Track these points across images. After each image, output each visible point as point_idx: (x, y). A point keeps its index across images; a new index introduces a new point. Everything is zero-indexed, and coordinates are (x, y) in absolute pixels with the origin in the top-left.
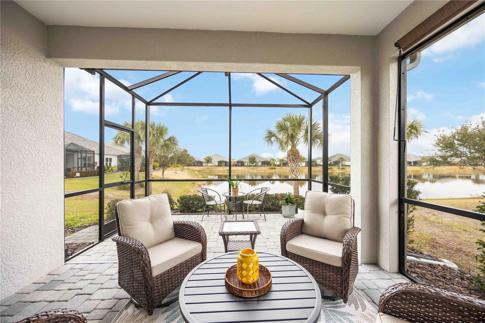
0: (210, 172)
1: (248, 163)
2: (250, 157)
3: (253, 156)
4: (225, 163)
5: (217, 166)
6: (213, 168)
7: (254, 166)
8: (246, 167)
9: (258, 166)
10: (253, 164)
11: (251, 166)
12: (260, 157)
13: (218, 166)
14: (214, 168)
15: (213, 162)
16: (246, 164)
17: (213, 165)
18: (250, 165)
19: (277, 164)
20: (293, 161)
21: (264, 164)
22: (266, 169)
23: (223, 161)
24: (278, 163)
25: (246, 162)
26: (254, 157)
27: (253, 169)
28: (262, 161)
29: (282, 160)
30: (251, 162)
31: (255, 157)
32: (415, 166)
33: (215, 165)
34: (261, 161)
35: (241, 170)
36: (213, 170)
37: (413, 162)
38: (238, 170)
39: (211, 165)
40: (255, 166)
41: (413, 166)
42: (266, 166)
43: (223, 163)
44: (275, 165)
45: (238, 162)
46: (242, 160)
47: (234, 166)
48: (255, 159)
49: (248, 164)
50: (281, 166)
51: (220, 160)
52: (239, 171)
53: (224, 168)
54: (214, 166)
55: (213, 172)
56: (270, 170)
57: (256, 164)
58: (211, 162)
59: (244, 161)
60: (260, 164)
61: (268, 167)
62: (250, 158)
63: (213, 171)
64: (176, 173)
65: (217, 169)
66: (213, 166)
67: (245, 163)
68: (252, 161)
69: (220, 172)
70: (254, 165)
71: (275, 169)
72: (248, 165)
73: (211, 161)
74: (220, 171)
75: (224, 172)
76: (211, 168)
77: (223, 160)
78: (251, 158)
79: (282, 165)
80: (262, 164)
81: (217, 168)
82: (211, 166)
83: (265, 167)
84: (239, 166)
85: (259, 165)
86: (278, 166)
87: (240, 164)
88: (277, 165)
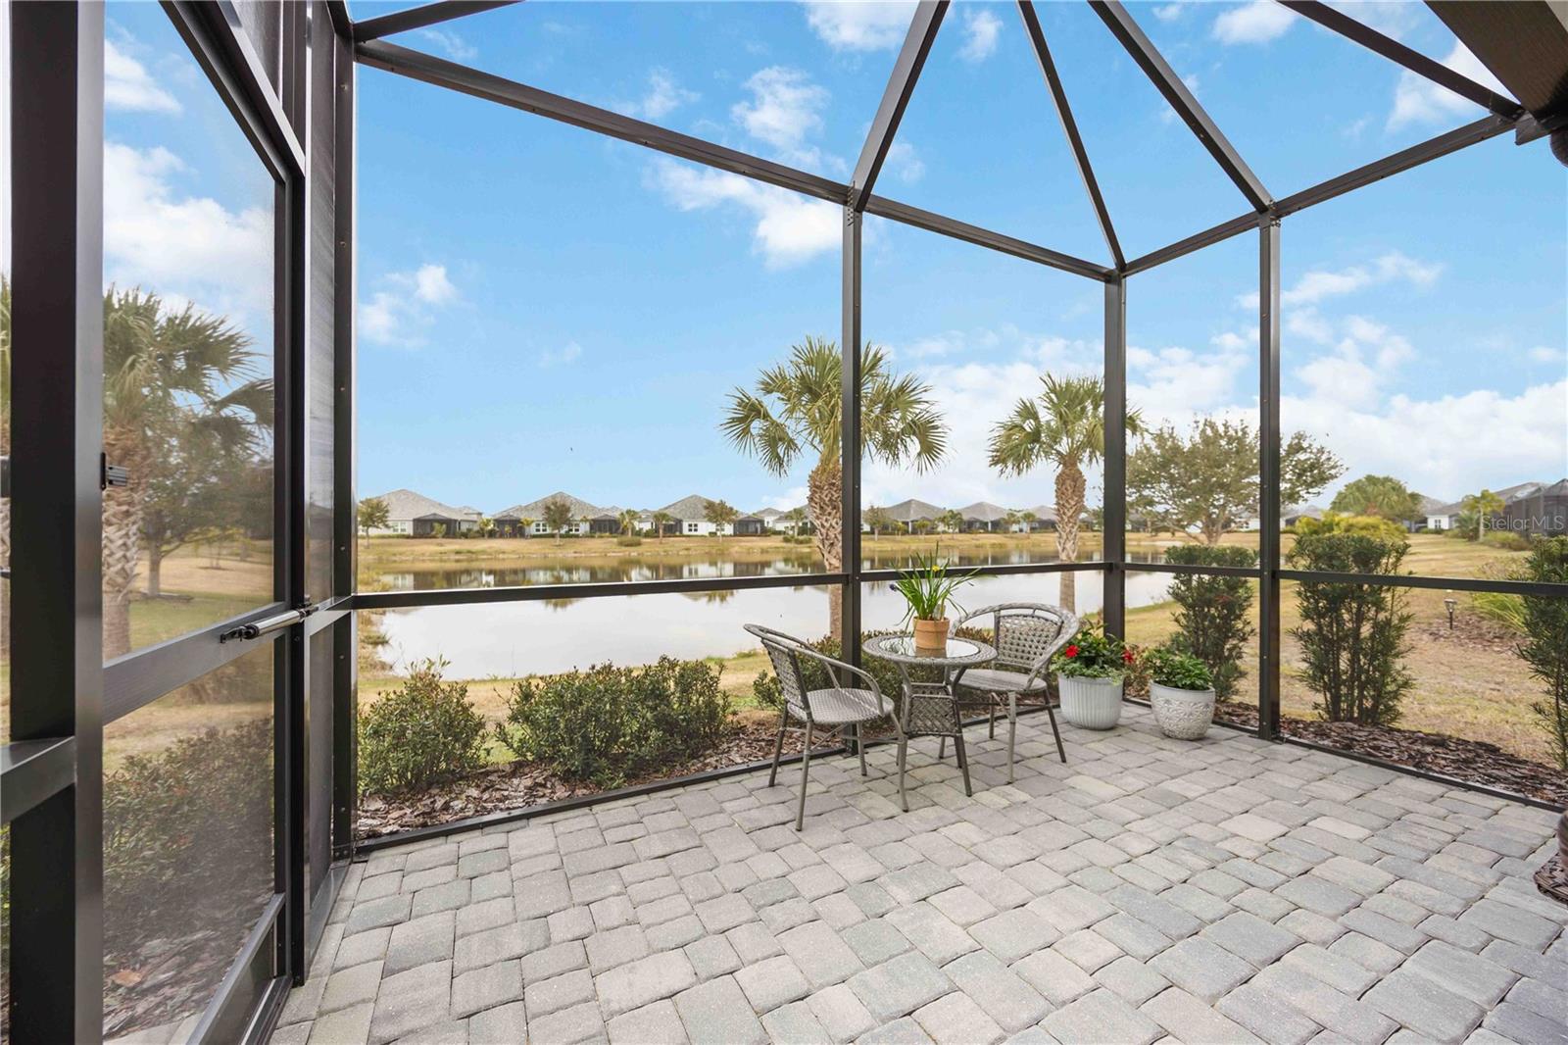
0: (380, 560)
1: (538, 525)
2: (549, 504)
3: (558, 500)
4: (444, 526)
5: (408, 537)
6: (390, 545)
7: (562, 536)
8: (534, 540)
9: (577, 536)
10: (558, 529)
11: (552, 536)
12: (582, 505)
13: (414, 537)
14: (400, 545)
15: (390, 524)
16: (532, 530)
17: (390, 532)
18: (549, 531)
19: (641, 529)
20: (834, 508)
21: (600, 531)
22: (608, 546)
23: (437, 517)
24: (646, 526)
25: (533, 522)
26: (563, 506)
27: (560, 545)
28: (593, 520)
29: (660, 515)
30: (554, 521)
31: (568, 504)
32: (995, 533)
33: (399, 532)
34: (589, 518)
35: (513, 552)
36: (395, 555)
37: (992, 522)
38: (504, 553)
39: (384, 531)
40: (567, 535)
41: (991, 533)
42: (608, 537)
43: (436, 525)
44: (638, 533)
45: (499, 522)
46: (516, 515)
47: (483, 536)
48: (568, 510)
49: (541, 528)
50: (658, 537)
51: (424, 512)
52: (505, 556)
53: (441, 545)
54: (398, 537)
55: (395, 561)
56: (624, 548)
57: (571, 530)
58: (383, 520)
59: (523, 517)
60: (584, 528)
61: (615, 540)
62: (548, 508)
63: (394, 558)
64: (218, 568)
65: (409, 549)
66: (390, 537)
67: (529, 524)
68: (557, 516)
69: (423, 561)
70: (563, 532)
71: (639, 544)
72: (541, 532)
73: (384, 516)
74: (423, 554)
75: (445, 561)
76: (383, 545)
77: (435, 514)
78: (552, 507)
79: (661, 531)
80: (591, 527)
81: (413, 545)
82: (383, 537)
83: (604, 540)
84: (502, 536)
85: (580, 533)
86: (647, 535)
87: (507, 528)
88: (644, 531)
